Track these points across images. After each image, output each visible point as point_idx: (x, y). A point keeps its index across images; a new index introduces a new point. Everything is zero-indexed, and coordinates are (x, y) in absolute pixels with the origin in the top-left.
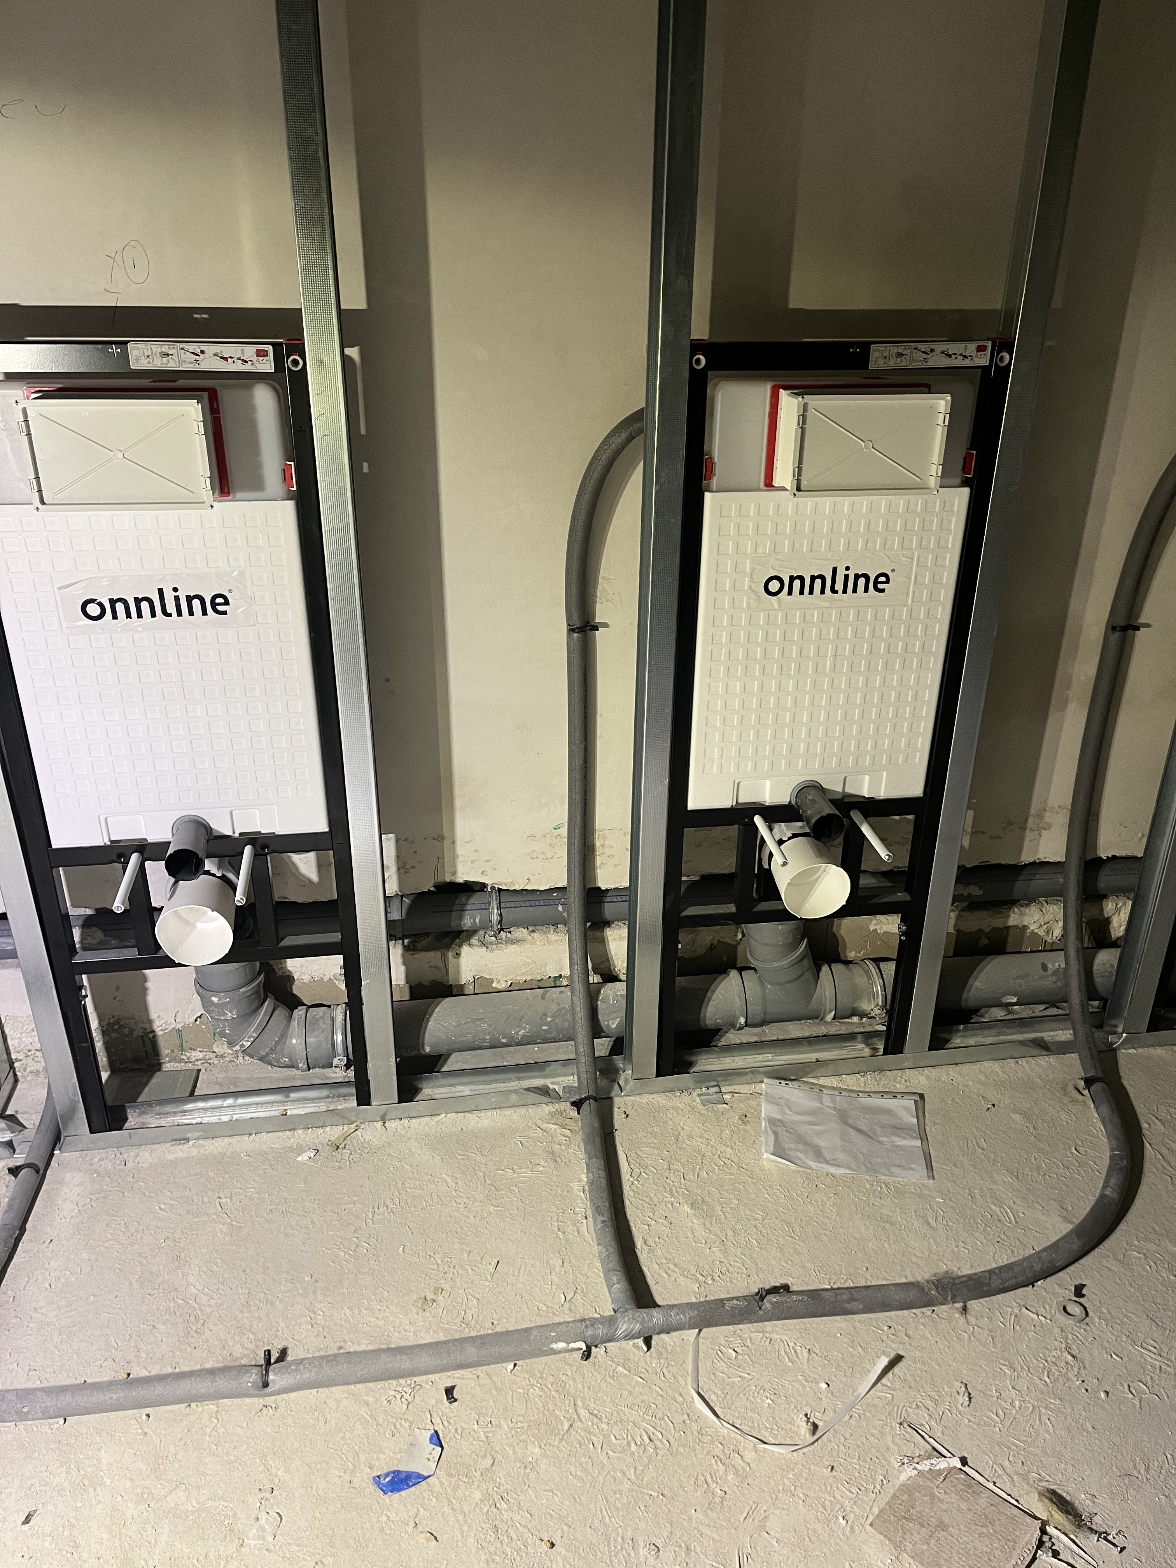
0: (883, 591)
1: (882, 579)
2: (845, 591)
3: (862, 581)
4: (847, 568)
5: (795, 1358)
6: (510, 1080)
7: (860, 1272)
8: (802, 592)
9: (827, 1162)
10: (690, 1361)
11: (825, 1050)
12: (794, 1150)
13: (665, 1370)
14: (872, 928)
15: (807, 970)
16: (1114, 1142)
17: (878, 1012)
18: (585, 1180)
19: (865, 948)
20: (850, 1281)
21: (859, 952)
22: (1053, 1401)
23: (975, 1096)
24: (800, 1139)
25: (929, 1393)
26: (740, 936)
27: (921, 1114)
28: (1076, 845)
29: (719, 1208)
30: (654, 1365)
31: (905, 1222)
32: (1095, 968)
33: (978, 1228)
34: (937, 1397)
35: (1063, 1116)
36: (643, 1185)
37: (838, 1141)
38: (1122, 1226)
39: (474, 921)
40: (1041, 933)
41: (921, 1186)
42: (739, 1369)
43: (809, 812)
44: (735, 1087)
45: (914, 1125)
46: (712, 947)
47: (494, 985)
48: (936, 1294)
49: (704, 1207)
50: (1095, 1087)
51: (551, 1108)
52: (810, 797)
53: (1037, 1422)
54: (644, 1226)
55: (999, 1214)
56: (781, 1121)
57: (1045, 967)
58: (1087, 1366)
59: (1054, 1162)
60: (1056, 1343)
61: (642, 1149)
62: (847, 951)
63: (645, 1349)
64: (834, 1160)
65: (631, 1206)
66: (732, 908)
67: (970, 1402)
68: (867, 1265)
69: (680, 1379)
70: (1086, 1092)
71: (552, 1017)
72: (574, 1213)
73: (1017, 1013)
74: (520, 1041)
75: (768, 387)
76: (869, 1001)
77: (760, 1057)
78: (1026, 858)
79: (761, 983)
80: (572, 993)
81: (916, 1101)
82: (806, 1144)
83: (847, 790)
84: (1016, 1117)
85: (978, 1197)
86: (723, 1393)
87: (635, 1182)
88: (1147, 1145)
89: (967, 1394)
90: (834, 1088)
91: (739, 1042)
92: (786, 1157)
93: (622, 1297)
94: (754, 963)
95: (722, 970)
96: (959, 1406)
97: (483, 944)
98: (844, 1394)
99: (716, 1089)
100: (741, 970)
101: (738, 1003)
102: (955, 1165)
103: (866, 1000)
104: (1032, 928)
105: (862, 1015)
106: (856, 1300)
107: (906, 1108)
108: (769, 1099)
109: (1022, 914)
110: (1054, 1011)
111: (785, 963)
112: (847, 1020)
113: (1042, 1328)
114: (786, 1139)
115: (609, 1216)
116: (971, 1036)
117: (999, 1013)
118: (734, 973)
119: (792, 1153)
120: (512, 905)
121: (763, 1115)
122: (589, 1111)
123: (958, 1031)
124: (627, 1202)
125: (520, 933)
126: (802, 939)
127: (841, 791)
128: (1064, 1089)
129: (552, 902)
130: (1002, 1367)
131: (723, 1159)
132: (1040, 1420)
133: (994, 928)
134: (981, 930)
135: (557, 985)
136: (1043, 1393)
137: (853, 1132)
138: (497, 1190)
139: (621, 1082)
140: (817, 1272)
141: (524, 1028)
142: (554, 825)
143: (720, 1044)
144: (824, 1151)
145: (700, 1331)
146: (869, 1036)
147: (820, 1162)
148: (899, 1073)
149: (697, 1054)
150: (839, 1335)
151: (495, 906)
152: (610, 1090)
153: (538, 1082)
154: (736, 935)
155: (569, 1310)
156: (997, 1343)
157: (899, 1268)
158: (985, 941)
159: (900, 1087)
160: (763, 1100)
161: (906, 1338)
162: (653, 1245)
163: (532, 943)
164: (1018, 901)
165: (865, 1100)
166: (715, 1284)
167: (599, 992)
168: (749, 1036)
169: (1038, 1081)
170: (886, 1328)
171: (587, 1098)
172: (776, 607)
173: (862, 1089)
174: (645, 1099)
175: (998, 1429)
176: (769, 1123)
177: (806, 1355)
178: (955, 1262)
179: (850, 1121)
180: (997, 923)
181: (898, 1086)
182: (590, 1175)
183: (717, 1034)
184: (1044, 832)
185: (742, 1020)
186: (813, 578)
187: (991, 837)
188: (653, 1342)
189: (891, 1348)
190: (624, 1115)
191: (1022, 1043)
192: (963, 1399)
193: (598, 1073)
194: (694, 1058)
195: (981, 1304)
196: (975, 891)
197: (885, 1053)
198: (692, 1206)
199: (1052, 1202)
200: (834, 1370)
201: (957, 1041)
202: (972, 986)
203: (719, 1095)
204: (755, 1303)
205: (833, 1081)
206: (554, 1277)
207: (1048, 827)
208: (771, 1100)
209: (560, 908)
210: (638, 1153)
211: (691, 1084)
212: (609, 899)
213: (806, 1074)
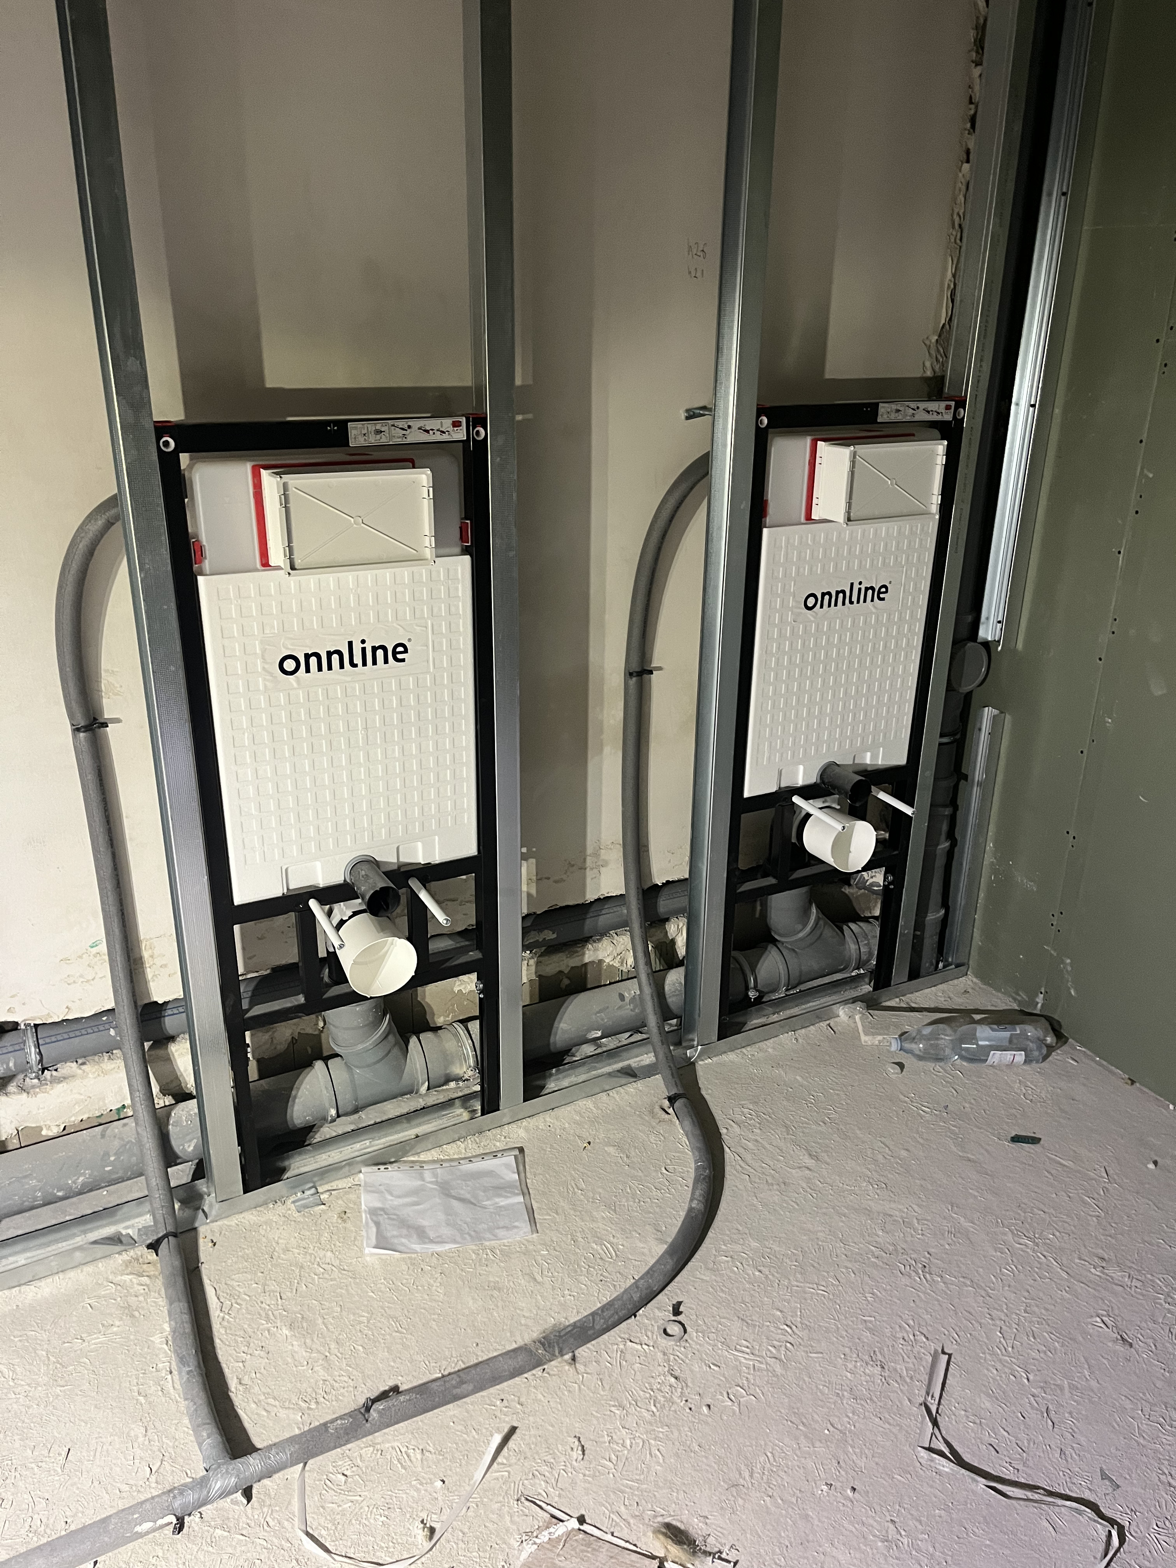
0: (403, 660)
1: (400, 649)
2: (364, 664)
3: (379, 653)
4: (363, 642)
5: (409, 1463)
6: (74, 1235)
7: (470, 1349)
8: (320, 669)
9: (432, 1241)
10: (296, 1500)
11: (424, 1123)
12: (397, 1237)
13: (268, 1519)
14: (456, 989)
15: (394, 1045)
16: (697, 1153)
17: (470, 1073)
18: (168, 1329)
19: (453, 1011)
20: (460, 1362)
21: (448, 1016)
22: (661, 1430)
23: (572, 1138)
24: (403, 1223)
25: (545, 1458)
26: (321, 1024)
27: (521, 1168)
28: (633, 877)
29: (320, 1321)
30: (256, 1517)
31: (511, 1283)
32: (667, 988)
33: (581, 1271)
34: (552, 1460)
35: (652, 1138)
36: (235, 1318)
37: (441, 1216)
38: (711, 1234)
39: (8, 1065)
40: (617, 964)
41: (526, 1243)
42: (351, 1494)
43: (363, 888)
44: (332, 1184)
45: (516, 1181)
46: (294, 1041)
47: (44, 1133)
48: (544, 1352)
49: (305, 1325)
50: (678, 1104)
51: (125, 1256)
52: (363, 873)
53: (648, 1455)
54: (237, 1364)
55: (601, 1251)
56: (382, 1209)
57: (622, 997)
58: (689, 1384)
59: (648, 1187)
60: (660, 1369)
61: (233, 1277)
62: (436, 1017)
63: (245, 1502)
64: (438, 1237)
65: (222, 1345)
66: (301, 999)
67: (584, 1454)
68: (477, 1340)
69: (286, 1523)
70: (671, 1111)
71: (115, 1154)
72: (157, 1371)
73: (606, 1046)
74: (80, 1190)
75: (248, 467)
76: (461, 1065)
77: (358, 1146)
78: (591, 896)
79: (348, 1067)
80: (137, 1124)
81: (516, 1157)
82: (409, 1227)
83: (401, 860)
84: (611, 1150)
85: (580, 1239)
86: (334, 1524)
87: (227, 1317)
88: (726, 1149)
89: (580, 1448)
90: (434, 1162)
91: (334, 1134)
92: (390, 1247)
93: (214, 1452)
94: (338, 1050)
95: (308, 1064)
96: (574, 1463)
97: (22, 1089)
98: (460, 1486)
99: (313, 1191)
100: (326, 1059)
101: (326, 1096)
102: (557, 1213)
103: (458, 1065)
104: (607, 960)
105: (457, 1079)
106: (466, 1383)
107: (507, 1166)
108: (369, 1189)
109: (596, 950)
110: (638, 1037)
111: (369, 1043)
112: (444, 1087)
113: (646, 1357)
114: (389, 1227)
115: (196, 1363)
116: (564, 1077)
117: (588, 1049)
118: (319, 1065)
119: (396, 1241)
120: (53, 1039)
121: (363, 1207)
122: (167, 1250)
123: (551, 1075)
124: (217, 1341)
125: (69, 1068)
126: (384, 1015)
127: (395, 861)
128: (652, 1112)
129: (101, 1028)
130: (613, 1409)
131: (323, 1266)
132: (650, 1454)
133: (572, 968)
134: (561, 972)
135: (122, 1117)
136: (652, 1425)
137: (455, 1203)
138: (63, 1366)
139: (206, 1209)
140: (427, 1363)
141: (84, 1174)
142: (90, 943)
143: (315, 1141)
144: (427, 1230)
145: (305, 1464)
146: (465, 1099)
147: (425, 1243)
148: (498, 1130)
149: (288, 1158)
150: (452, 1424)
151: (32, 1045)
152: (194, 1219)
153: (108, 1231)
154: (317, 1024)
155: (157, 1482)
156: (605, 1385)
157: (508, 1334)
158: (566, 982)
159: (500, 1145)
160: (362, 1191)
161: (519, 1406)
162: (250, 1383)
163: (85, 1076)
164: (591, 937)
165: (467, 1167)
166: (320, 1407)
167: (169, 1115)
168: (345, 1125)
169: (628, 1108)
170: (498, 1403)
171: (166, 1236)
172: (295, 685)
173: (463, 1156)
174: (233, 1221)
175: (611, 1475)
176: (370, 1214)
177: (419, 1456)
178: (562, 1312)
179: (453, 1193)
180: (574, 962)
181: (498, 1144)
182: (172, 1323)
183: (311, 1131)
184: (603, 870)
185: (333, 1112)
186: (329, 654)
187: (556, 882)
188: (254, 1491)
189: (504, 1422)
190: (211, 1244)
191: (610, 1074)
192: (577, 1454)
193: (177, 1206)
194: (286, 1163)
195: (588, 1348)
196: (549, 935)
197: (483, 1114)
198: (291, 1327)
199: (648, 1227)
200: (449, 1463)
201: (551, 1085)
202: (557, 1028)
203: (316, 1197)
204: (360, 1416)
205: (434, 1154)
206: (138, 1452)
207: (605, 864)
208: (370, 1189)
209: (112, 1032)
210: (229, 1282)
211: (284, 1192)
212: (169, 1012)
213: (405, 1154)
